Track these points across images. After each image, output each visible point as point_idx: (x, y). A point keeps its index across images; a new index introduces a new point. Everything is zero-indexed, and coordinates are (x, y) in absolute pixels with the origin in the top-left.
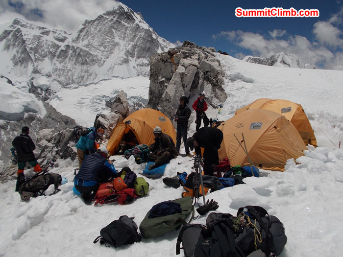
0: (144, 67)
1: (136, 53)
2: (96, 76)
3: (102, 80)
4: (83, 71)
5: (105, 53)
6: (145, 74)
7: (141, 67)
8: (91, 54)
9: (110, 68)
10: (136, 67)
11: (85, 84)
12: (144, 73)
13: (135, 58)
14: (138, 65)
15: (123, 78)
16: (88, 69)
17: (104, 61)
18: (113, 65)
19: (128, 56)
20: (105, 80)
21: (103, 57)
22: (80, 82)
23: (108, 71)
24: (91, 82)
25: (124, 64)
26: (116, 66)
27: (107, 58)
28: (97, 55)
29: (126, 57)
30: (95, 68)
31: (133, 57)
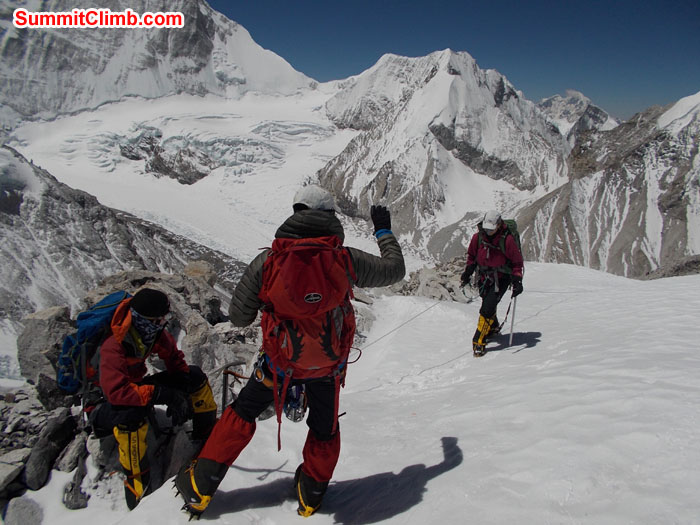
0: (189, 74)
1: (170, 44)
2: (92, 94)
3: (106, 103)
4: (63, 84)
5: (105, 45)
6: (192, 90)
7: (183, 75)
8: (75, 48)
9: (119, 78)
10: (173, 74)
11: (72, 111)
12: (190, 87)
13: (169, 56)
14: (176, 71)
15: (148, 99)
16: (73, 78)
17: (105, 63)
18: (125, 71)
19: (154, 53)
20: (110, 102)
21: (101, 54)
22: (59, 107)
23: (116, 83)
24: (83, 107)
25: (149, 69)
26: (132, 74)
27: (111, 55)
28: (88, 49)
29: (151, 55)
30: (87, 77)
31: (164, 53)
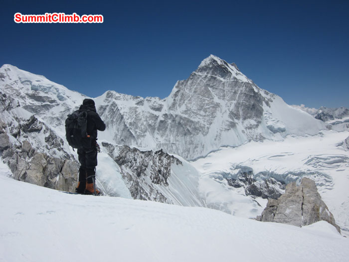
0: (253, 129)
1: (241, 113)
2: (203, 148)
3: (211, 152)
4: (188, 143)
5: (207, 118)
6: (256, 138)
7: (250, 131)
8: (192, 122)
9: (217, 136)
10: (245, 130)
11: (193, 159)
12: (255, 137)
13: (241, 120)
14: (246, 128)
15: (234, 147)
16: (192, 139)
17: (208, 128)
18: (219, 132)
20: (214, 151)
21: (205, 123)
22: (187, 157)
23: (215, 139)
24: (199, 155)
25: (232, 129)
26: (224, 133)
27: (211, 123)
28: (199, 122)
29: (232, 120)
30: (200, 138)
31: (238, 118)
